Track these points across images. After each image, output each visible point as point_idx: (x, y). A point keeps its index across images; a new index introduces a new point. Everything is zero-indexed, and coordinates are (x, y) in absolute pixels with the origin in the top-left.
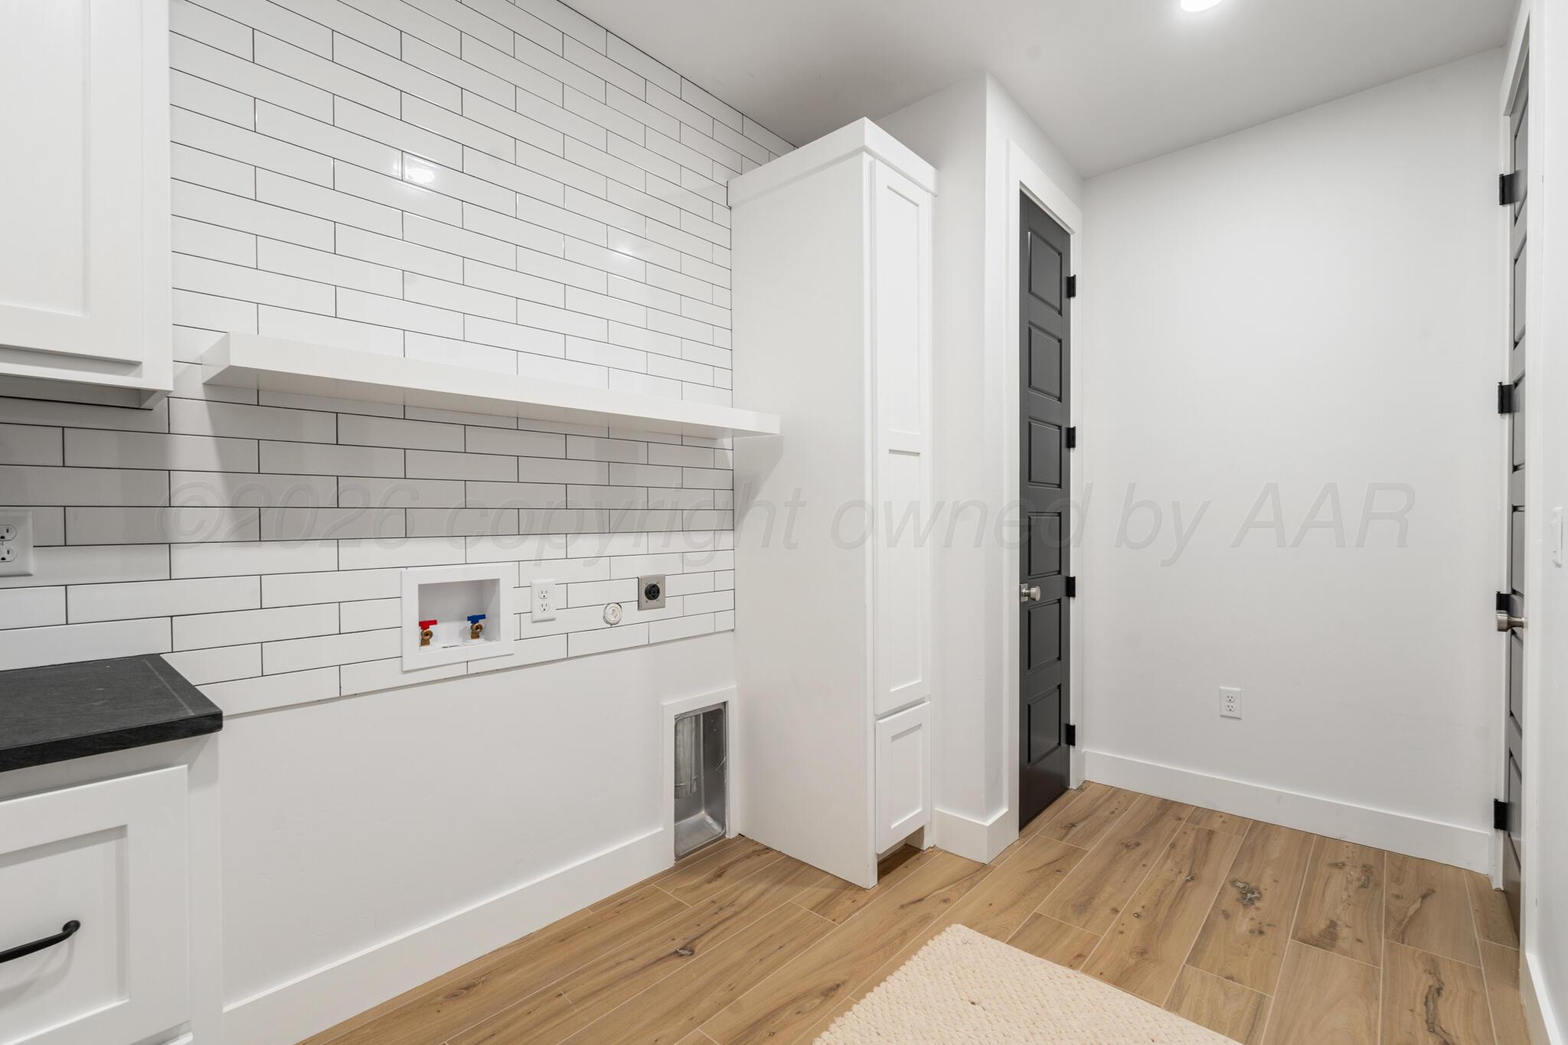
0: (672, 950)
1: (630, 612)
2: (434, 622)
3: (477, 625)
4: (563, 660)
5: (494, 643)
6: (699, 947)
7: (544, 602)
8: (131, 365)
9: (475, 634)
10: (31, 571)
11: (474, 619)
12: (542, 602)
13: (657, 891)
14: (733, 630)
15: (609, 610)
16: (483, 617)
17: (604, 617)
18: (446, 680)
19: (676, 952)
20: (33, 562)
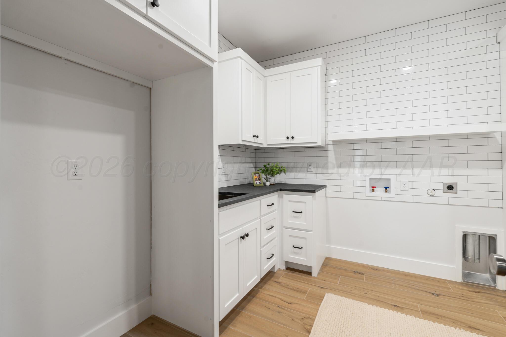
0: (432, 292)
1: (439, 193)
2: (375, 187)
3: (387, 189)
4: (412, 202)
5: (390, 194)
6: (440, 296)
7: (405, 186)
8: (316, 143)
9: (386, 192)
10: (313, 171)
11: (386, 188)
12: (404, 186)
13: (446, 283)
14: (502, 208)
15: (429, 191)
16: (388, 188)
17: (427, 193)
18: (376, 200)
19: (433, 293)
20: (313, 170)
